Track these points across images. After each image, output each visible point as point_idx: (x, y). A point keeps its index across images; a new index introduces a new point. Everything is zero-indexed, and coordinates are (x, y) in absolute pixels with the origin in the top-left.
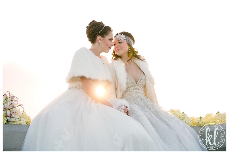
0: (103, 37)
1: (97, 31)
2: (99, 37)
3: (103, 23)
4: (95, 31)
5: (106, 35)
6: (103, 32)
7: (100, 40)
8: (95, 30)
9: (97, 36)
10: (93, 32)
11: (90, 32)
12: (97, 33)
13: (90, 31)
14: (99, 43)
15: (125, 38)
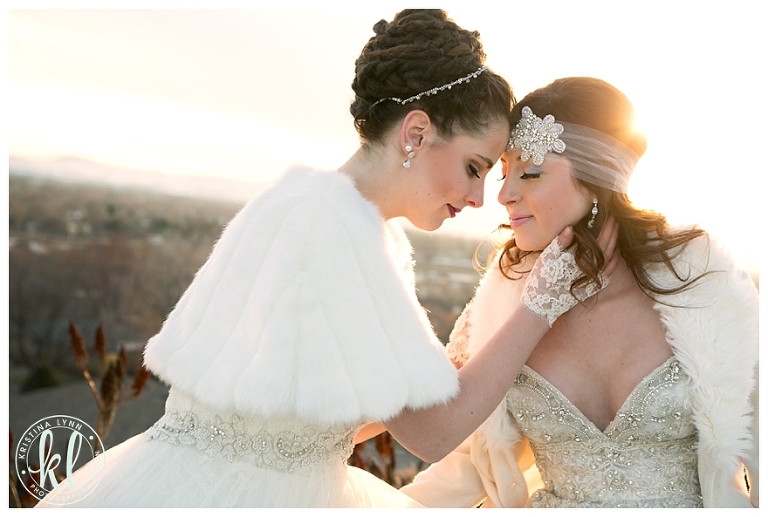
0: (444, 129)
1: (419, 78)
2: (417, 119)
3: (478, 47)
4: (411, 69)
5: (464, 126)
6: (458, 100)
7: (413, 136)
8: (415, 68)
9: (409, 107)
10: (396, 69)
11: (382, 65)
12: (416, 85)
13: (382, 58)
14: (403, 153)
15: (561, 146)
